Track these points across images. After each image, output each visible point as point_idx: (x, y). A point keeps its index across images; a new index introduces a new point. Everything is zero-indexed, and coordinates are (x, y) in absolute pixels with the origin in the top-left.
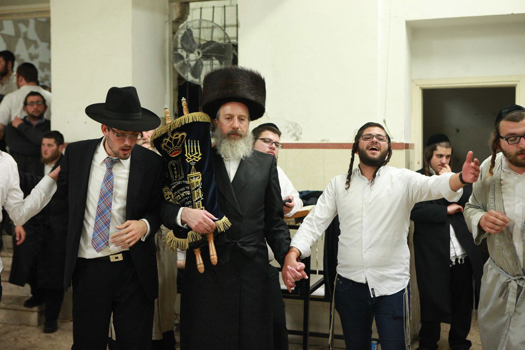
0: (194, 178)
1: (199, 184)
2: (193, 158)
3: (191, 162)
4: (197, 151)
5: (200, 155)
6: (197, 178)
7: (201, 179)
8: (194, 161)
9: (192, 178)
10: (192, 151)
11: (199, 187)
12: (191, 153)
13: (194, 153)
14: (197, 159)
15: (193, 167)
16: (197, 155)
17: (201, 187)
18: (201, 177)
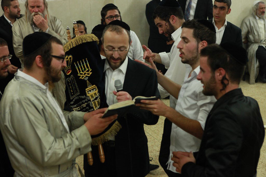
0: (92, 91)
1: (97, 94)
2: (85, 74)
3: (85, 78)
4: (88, 67)
5: (91, 70)
6: (94, 90)
7: (97, 90)
8: (87, 76)
9: (90, 91)
10: (83, 69)
11: (98, 97)
12: (83, 71)
13: (85, 70)
14: (88, 74)
15: (88, 81)
16: (88, 71)
17: (99, 97)
18: (97, 89)
